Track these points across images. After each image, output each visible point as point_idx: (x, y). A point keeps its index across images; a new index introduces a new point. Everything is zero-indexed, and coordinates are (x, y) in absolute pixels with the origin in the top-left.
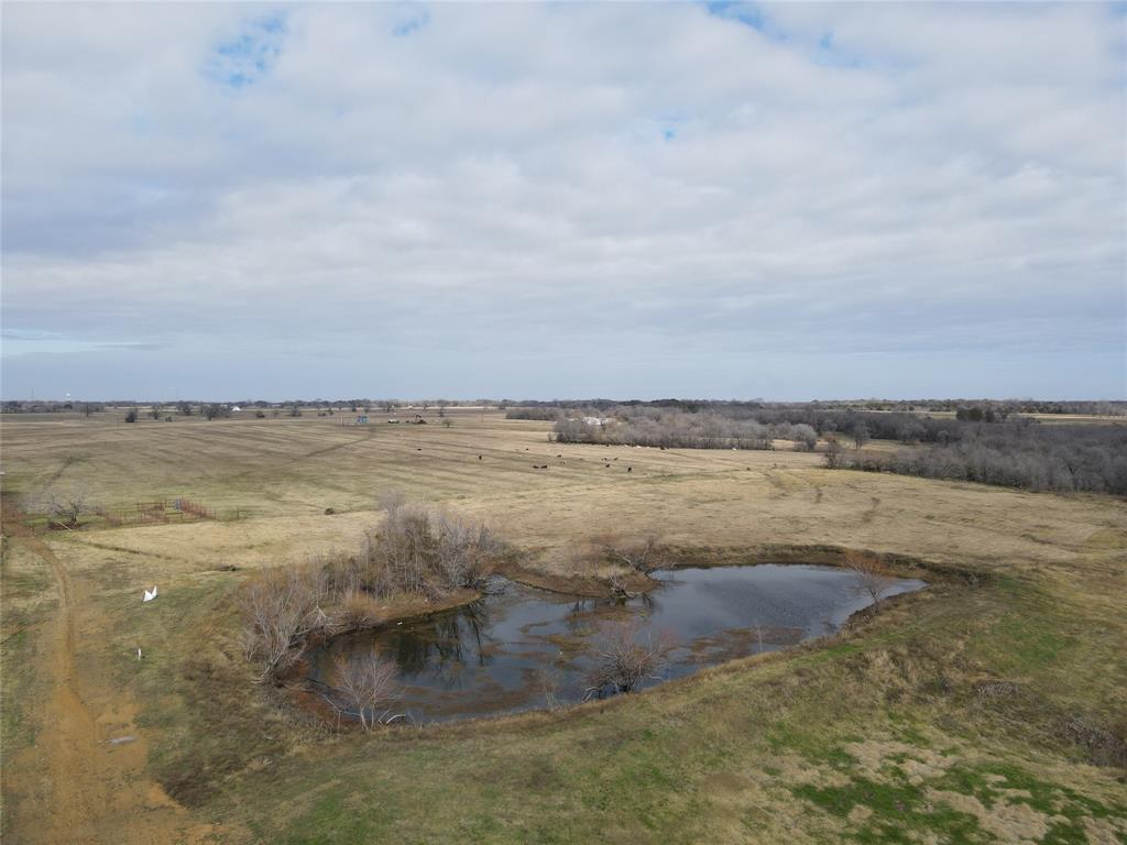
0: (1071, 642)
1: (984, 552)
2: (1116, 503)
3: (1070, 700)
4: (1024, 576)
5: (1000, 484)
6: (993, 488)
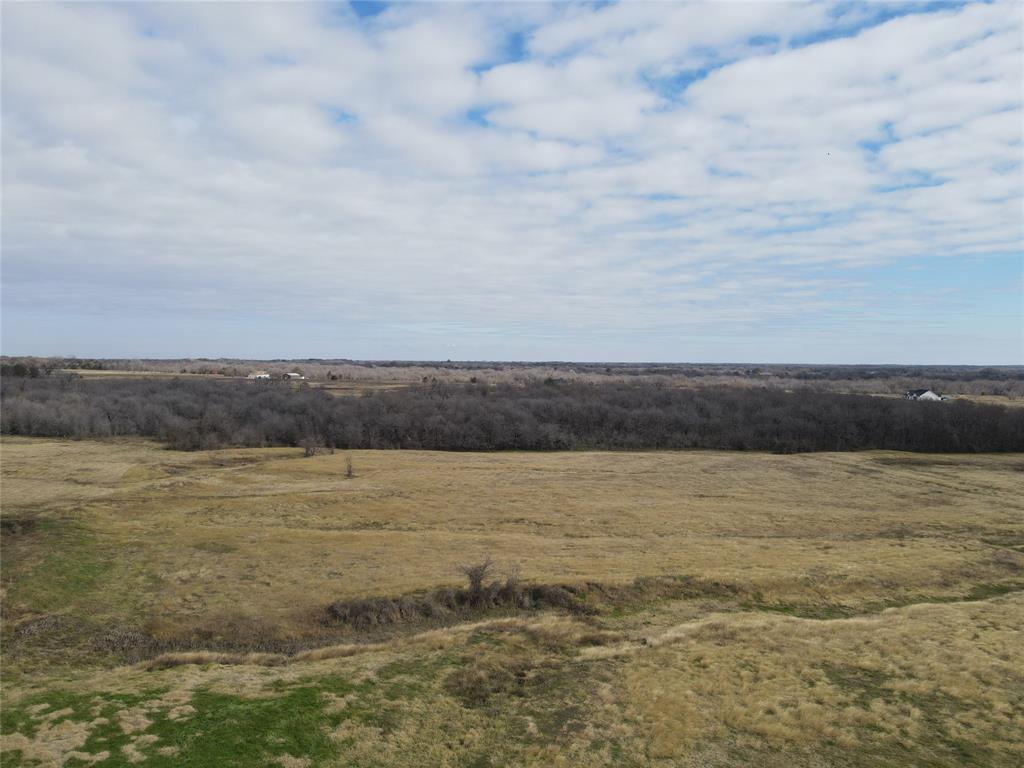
0: (108, 566)
1: (28, 500)
2: (146, 443)
3: (107, 616)
4: (67, 516)
5: (44, 436)
6: (37, 440)
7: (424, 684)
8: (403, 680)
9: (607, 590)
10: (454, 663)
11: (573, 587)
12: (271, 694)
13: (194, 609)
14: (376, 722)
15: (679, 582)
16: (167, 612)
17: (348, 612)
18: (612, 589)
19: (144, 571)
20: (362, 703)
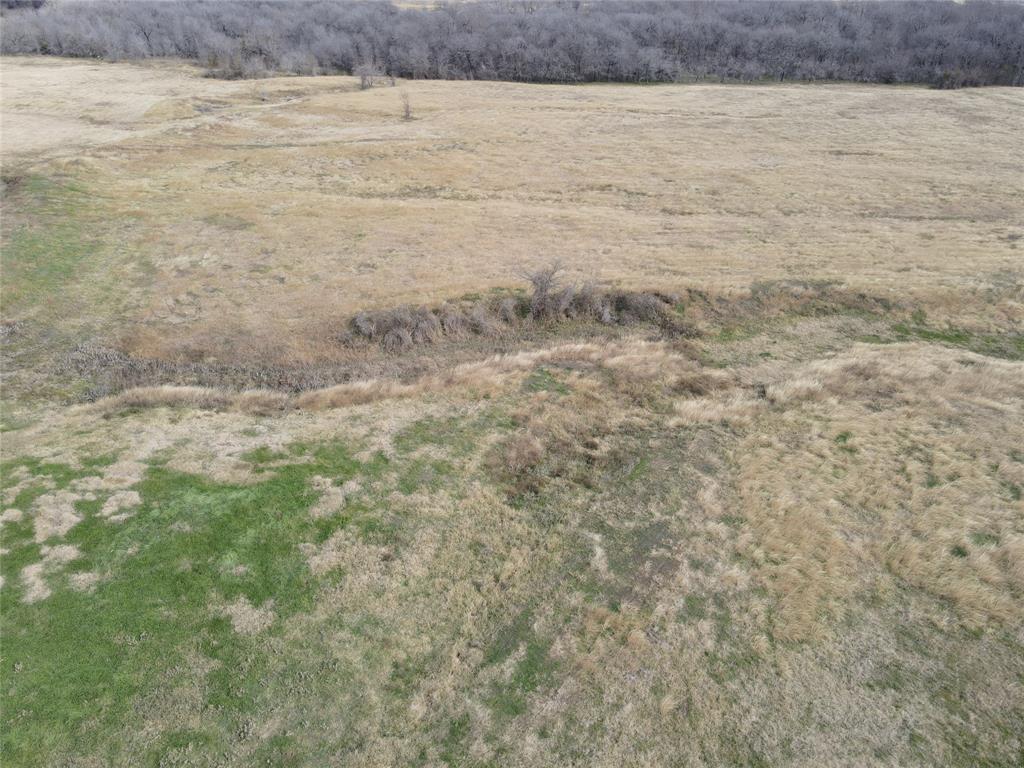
0: (95, 247)
1: (29, 147)
2: (185, 68)
3: (80, 321)
4: (62, 171)
5: (77, 56)
6: (69, 61)
7: (456, 462)
8: (427, 456)
9: (714, 302)
10: (500, 425)
11: (669, 295)
12: (245, 475)
13: (184, 316)
14: (380, 535)
15: (811, 291)
16: (153, 319)
17: (373, 328)
18: (720, 300)
19: (137, 254)
20: (366, 498)
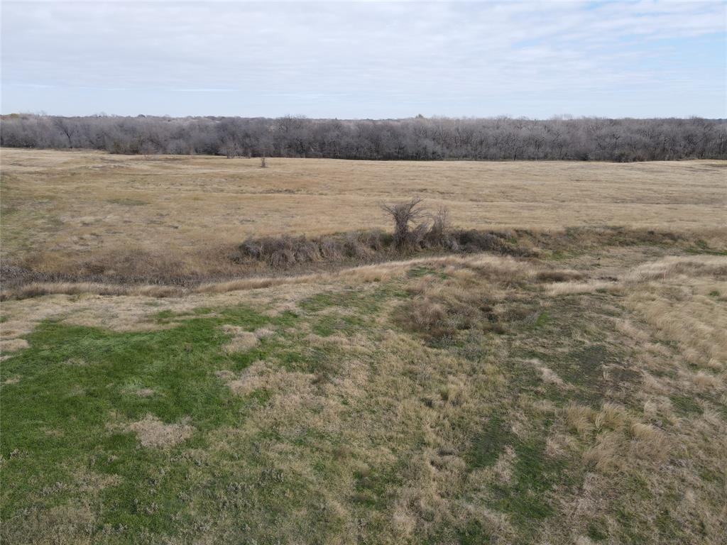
5: (13, 146)
6: (8, 148)
7: (366, 318)
8: (336, 313)
9: (538, 236)
10: (398, 295)
11: (502, 232)
13: (88, 245)
17: (261, 249)
18: (543, 235)
19: (47, 216)
20: (282, 339)
